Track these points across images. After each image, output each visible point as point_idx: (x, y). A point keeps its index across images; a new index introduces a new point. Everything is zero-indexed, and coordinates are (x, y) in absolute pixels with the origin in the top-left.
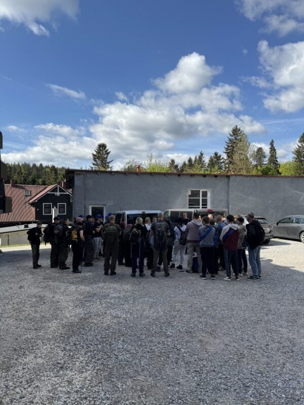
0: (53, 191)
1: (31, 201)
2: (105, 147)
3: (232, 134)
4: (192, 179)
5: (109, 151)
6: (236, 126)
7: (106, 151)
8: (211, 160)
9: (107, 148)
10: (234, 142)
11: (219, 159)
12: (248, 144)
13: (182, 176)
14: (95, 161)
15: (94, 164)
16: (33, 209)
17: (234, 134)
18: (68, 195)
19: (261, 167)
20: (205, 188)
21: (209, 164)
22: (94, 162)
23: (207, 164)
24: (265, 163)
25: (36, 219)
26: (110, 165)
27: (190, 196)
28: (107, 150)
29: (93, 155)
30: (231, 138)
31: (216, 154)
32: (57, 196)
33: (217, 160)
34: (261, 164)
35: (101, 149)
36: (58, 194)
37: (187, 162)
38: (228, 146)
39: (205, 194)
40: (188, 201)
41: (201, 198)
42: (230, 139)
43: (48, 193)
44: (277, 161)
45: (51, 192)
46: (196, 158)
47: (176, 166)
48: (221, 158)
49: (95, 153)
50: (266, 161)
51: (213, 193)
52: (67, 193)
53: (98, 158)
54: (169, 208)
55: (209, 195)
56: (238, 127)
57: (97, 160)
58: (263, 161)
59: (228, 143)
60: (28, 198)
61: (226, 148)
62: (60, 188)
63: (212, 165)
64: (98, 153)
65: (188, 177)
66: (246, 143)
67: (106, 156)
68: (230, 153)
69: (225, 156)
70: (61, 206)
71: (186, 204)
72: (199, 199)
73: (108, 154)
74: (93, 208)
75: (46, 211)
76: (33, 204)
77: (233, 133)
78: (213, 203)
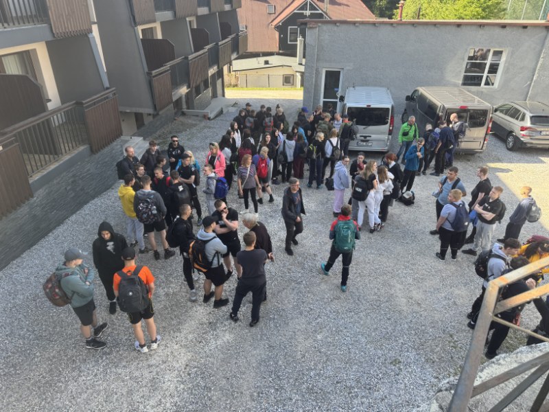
0: (301, 8)
1: (275, 23)
4: (481, 32)
13: (462, 27)
16: (277, 34)
18: (321, 14)
20: (500, 47)
25: (280, 49)
27: (470, 58)
32: (306, 16)
36: (308, 13)
40: (465, 65)
41: (489, 61)
43: (295, 11)
45: (299, 10)
51: (512, 54)
55: (504, 58)
62: (311, 5)
65: (474, 28)
71: (460, 71)
72: (485, 64)
75: (292, 38)
76: (277, 28)
78: (506, 70)
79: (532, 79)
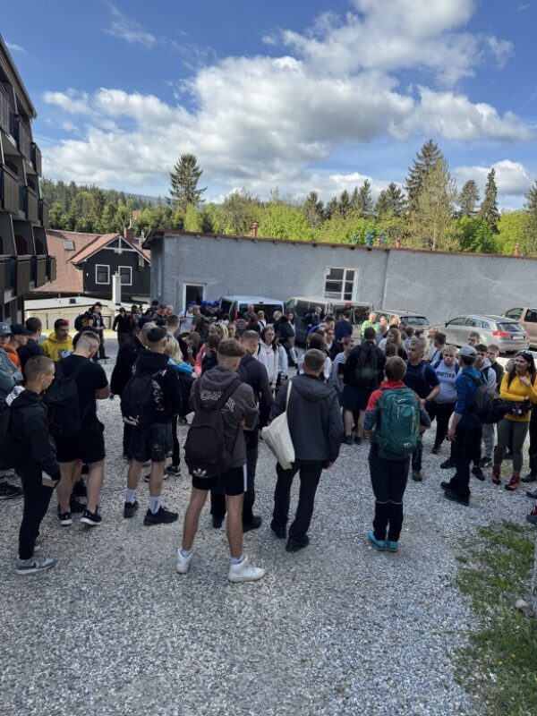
0: (111, 245)
1: (76, 260)
2: (194, 162)
3: (421, 154)
4: (334, 252)
5: (200, 170)
6: (431, 141)
7: (195, 170)
8: (383, 198)
9: (197, 165)
10: (424, 171)
11: (397, 197)
12: (446, 176)
13: (318, 246)
14: (174, 187)
15: (172, 193)
16: (80, 273)
17: (426, 156)
18: (136, 253)
19: (469, 216)
20: (352, 266)
21: (378, 206)
22: (173, 190)
23: (374, 205)
24: (476, 209)
25: (85, 289)
26: (202, 197)
27: (328, 277)
28: (197, 168)
29: (173, 176)
30: (419, 162)
31: (392, 187)
32: (117, 254)
33: (394, 198)
34: (469, 212)
35: (186, 164)
36: (119, 250)
37: (339, 200)
38: (413, 177)
39: (351, 275)
40: (325, 284)
41: (344, 281)
42: (417, 164)
43: (104, 247)
44: (496, 209)
45: (109, 246)
46: (356, 192)
47: (320, 206)
48: (400, 195)
49: (175, 173)
50: (477, 206)
51: (363, 273)
52: (135, 250)
53: (180, 183)
54: (297, 296)
55: (356, 277)
56: (434, 144)
57: (179, 185)
58: (474, 206)
59: (413, 171)
60: (71, 254)
61: (410, 181)
62: (122, 242)
63: (383, 206)
64: (182, 172)
65: (328, 248)
66: (444, 174)
67: (194, 179)
68: (415, 191)
69: (405, 194)
70: (124, 271)
71: (321, 289)
72: (341, 283)
73: (198, 175)
74: (188, 288)
75: (100, 278)
76: (80, 265)
77: (424, 153)
78: (360, 289)
79: (383, 297)
